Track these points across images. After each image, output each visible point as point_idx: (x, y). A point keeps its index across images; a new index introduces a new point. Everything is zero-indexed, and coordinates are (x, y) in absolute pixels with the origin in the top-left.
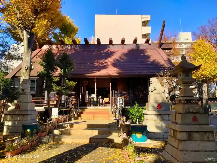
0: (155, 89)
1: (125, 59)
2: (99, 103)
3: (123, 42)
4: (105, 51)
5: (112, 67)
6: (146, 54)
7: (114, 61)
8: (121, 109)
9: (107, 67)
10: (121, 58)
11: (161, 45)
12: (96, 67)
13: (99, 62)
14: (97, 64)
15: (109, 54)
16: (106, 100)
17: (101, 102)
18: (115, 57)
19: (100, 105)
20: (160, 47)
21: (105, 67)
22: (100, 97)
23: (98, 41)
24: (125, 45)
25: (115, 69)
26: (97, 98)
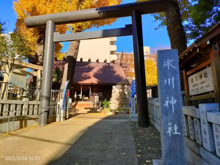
0: (115, 91)
1: (101, 72)
2: (83, 100)
3: (97, 61)
4: (87, 67)
5: (93, 77)
6: (114, 70)
7: (95, 74)
8: (97, 103)
9: (90, 78)
10: (98, 71)
11: (121, 64)
12: (83, 77)
13: (84, 74)
14: (83, 75)
15: (90, 69)
16: (87, 98)
17: (84, 99)
18: (95, 71)
19: (83, 101)
20: (121, 66)
21: (89, 78)
22: (84, 96)
23: (81, 59)
24: (99, 63)
25: (95, 79)
26: (82, 97)
